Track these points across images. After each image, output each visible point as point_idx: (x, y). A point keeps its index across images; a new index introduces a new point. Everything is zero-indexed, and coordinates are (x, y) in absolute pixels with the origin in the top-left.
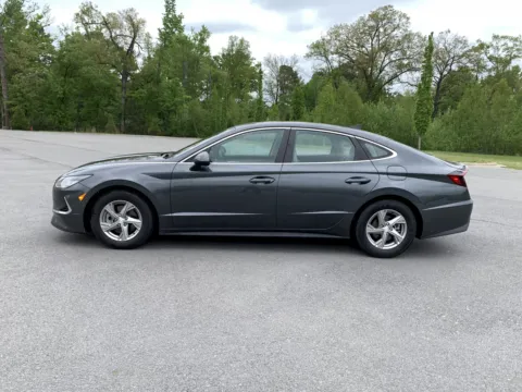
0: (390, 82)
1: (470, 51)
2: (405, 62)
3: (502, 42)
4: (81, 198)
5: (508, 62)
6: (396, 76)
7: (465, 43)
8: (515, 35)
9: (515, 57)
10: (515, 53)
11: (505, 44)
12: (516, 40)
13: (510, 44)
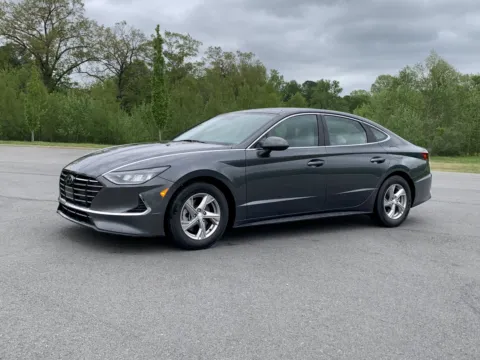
0: (70, 70)
1: (146, 45)
2: (85, 50)
3: (174, 39)
4: (163, 194)
5: (181, 60)
6: (76, 65)
7: (142, 36)
8: (185, 34)
9: (186, 55)
10: (186, 51)
11: (177, 42)
12: (185, 38)
13: (181, 42)
